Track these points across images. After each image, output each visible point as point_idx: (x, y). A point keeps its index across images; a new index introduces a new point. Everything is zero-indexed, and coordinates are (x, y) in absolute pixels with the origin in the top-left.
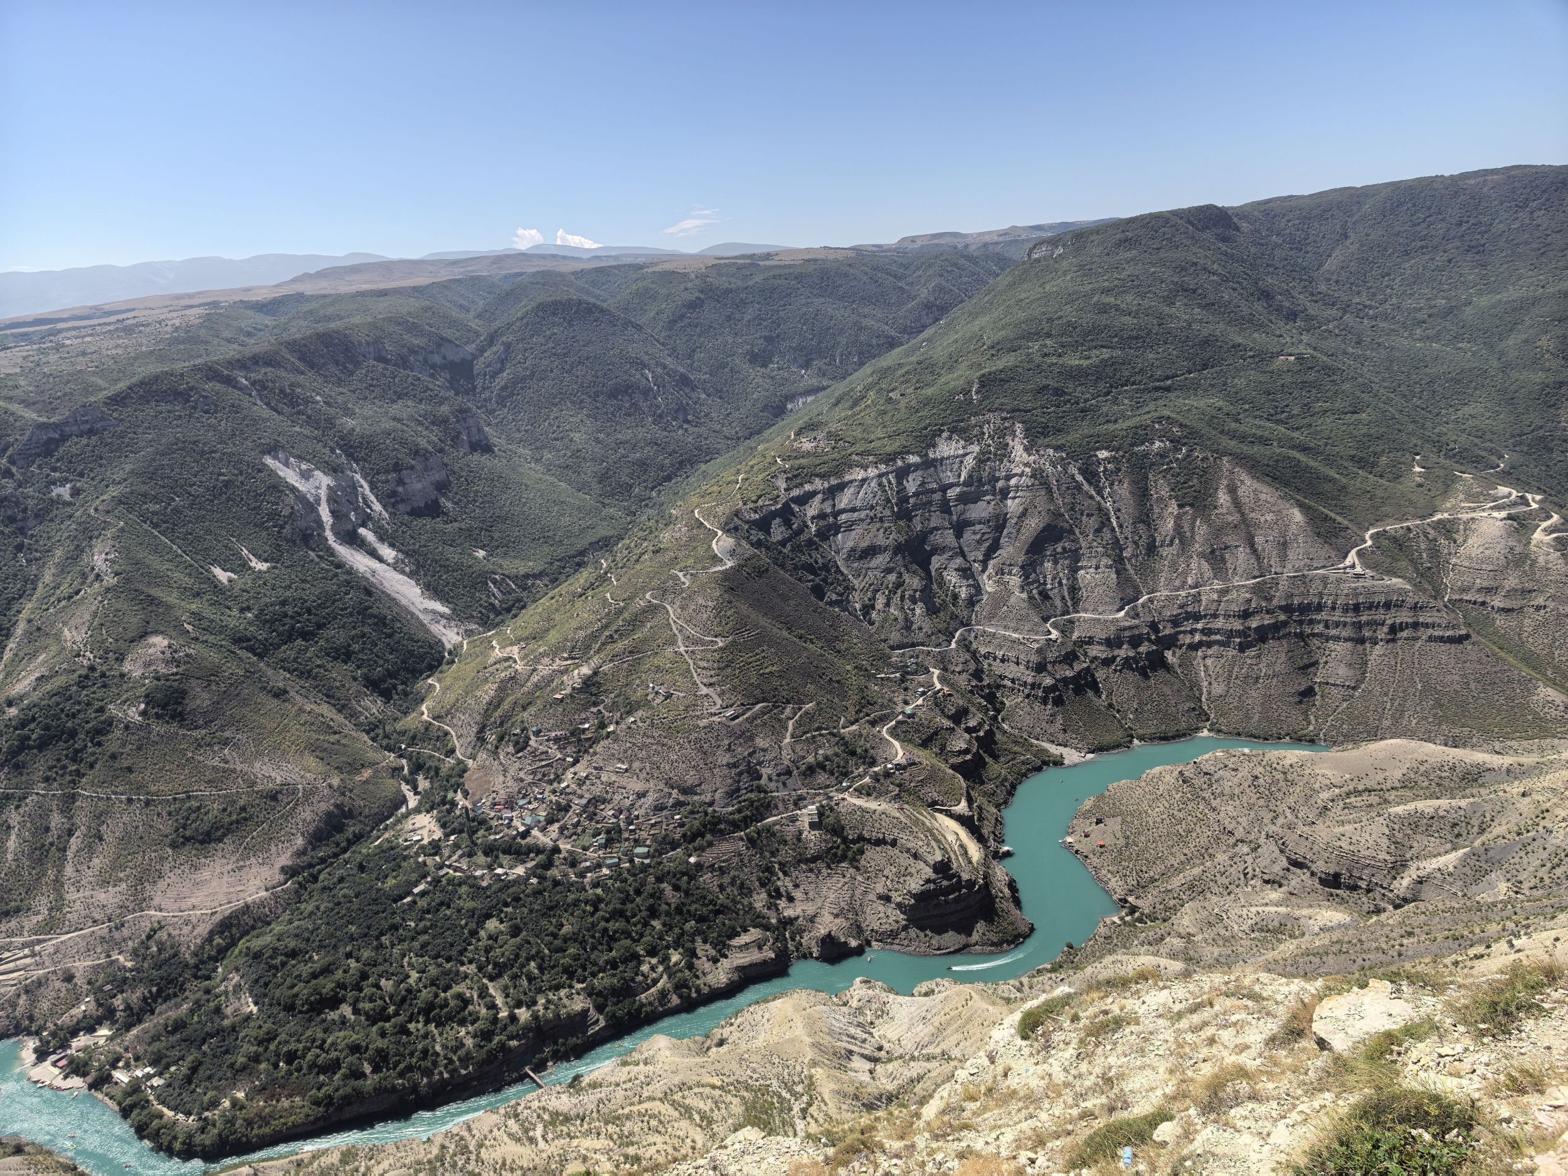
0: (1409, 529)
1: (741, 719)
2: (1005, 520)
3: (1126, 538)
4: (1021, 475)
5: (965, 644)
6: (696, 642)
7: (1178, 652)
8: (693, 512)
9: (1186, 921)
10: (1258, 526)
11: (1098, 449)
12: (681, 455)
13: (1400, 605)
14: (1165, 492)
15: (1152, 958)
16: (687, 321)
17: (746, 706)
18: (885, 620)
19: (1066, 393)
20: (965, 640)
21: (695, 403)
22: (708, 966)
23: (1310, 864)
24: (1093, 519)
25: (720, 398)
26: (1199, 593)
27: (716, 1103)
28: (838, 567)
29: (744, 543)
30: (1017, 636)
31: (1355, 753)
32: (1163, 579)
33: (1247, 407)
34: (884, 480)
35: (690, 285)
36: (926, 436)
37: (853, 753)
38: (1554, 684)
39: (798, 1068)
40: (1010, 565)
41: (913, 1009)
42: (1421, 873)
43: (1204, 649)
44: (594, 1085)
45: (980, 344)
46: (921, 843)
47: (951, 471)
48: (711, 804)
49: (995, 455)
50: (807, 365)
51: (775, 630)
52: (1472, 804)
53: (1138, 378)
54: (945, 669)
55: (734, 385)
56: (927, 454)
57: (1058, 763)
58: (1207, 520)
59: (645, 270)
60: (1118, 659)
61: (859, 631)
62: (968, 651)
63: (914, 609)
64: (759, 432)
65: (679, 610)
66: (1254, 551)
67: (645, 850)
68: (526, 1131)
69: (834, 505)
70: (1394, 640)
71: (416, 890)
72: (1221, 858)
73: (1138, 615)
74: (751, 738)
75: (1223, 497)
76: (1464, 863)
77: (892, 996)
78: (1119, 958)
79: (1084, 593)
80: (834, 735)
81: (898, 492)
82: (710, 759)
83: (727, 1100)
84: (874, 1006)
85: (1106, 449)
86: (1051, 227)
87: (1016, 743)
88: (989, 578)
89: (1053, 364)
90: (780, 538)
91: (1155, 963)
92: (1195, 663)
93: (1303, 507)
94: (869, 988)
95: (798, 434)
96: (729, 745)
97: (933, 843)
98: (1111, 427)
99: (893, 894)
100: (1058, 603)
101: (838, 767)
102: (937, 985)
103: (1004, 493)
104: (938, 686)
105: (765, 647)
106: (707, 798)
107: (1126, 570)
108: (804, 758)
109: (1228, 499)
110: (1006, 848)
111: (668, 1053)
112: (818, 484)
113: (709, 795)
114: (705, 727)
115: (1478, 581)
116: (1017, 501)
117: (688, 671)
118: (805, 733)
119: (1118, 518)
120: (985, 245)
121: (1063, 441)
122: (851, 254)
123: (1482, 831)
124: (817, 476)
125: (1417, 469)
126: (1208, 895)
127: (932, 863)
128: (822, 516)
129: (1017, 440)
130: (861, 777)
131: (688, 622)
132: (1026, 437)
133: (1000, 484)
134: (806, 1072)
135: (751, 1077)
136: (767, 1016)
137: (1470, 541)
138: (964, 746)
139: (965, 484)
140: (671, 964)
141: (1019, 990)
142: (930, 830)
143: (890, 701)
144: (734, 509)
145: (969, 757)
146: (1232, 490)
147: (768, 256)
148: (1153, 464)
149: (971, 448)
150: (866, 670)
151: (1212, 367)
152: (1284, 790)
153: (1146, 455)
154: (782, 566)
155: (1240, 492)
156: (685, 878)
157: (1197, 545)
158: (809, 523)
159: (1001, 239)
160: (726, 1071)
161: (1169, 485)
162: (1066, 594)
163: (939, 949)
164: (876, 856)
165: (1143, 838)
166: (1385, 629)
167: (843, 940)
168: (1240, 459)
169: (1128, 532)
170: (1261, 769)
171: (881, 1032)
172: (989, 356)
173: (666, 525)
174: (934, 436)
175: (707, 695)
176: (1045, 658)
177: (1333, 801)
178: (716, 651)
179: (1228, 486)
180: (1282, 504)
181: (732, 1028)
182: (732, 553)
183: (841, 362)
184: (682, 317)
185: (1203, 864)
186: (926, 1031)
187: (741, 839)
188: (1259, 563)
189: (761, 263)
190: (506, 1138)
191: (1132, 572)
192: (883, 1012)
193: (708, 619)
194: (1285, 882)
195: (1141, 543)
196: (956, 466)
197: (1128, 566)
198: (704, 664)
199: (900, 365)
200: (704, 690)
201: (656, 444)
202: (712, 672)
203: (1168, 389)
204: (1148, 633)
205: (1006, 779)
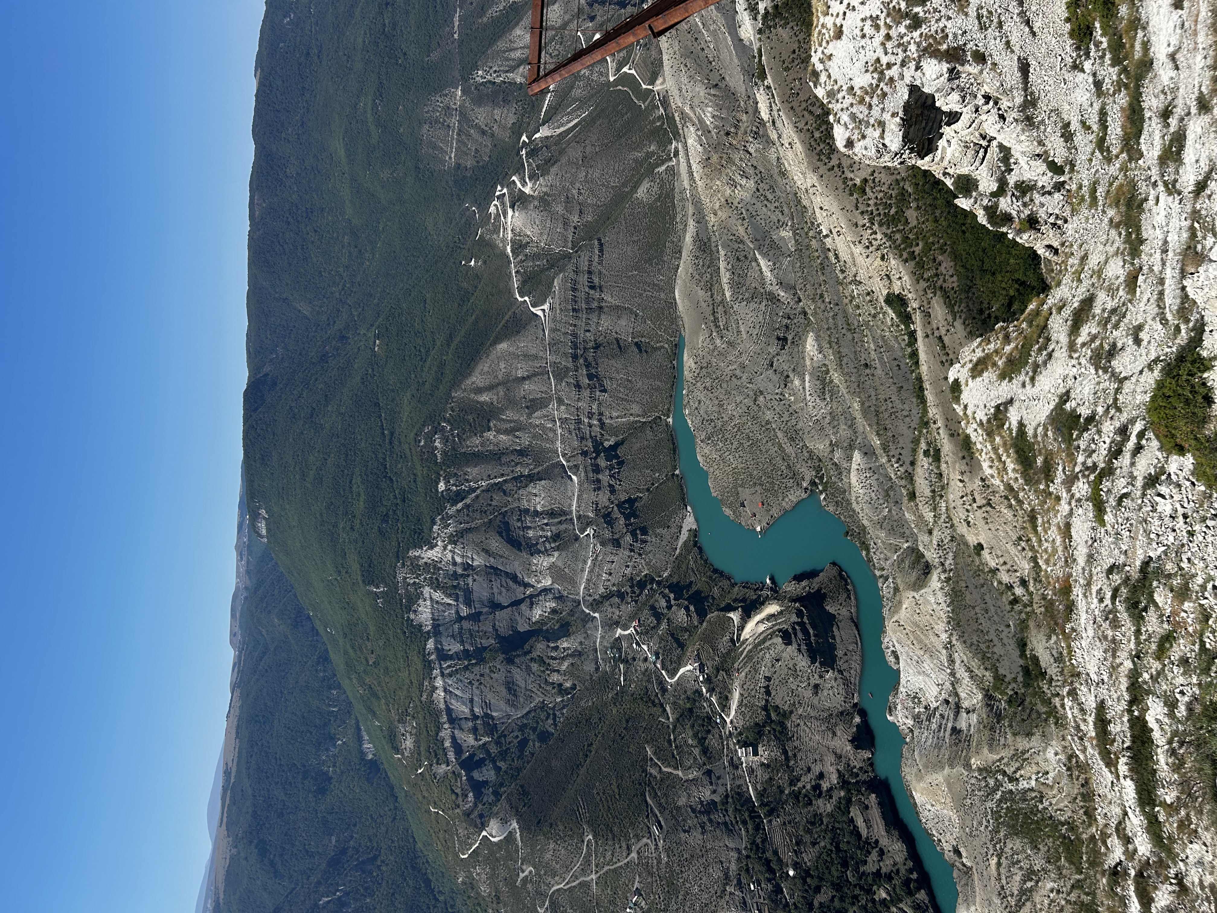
0: (517, 272)
1: (661, 819)
2: (491, 567)
3: (512, 471)
4: (454, 552)
5: (596, 605)
6: (587, 861)
7: (607, 437)
8: (462, 859)
9: (822, 447)
10: (508, 374)
11: (437, 490)
12: (406, 868)
13: (575, 282)
14: (477, 441)
15: (852, 474)
16: (277, 858)
17: (650, 814)
18: (572, 674)
19: (387, 514)
20: (592, 604)
21: (358, 852)
22: (889, 862)
23: (771, 356)
24: (494, 496)
25: (355, 825)
26: (560, 419)
27: (1013, 864)
28: (523, 717)
29: (495, 809)
30: (589, 562)
31: (686, 319)
32: (548, 445)
33: (413, 376)
34: (447, 671)
35: (243, 855)
36: (412, 633)
37: (691, 710)
38: (635, 188)
39: (973, 781)
40: (529, 564)
41: (911, 671)
42: (775, 282)
43: (604, 418)
45: (335, 583)
46: (767, 655)
47: (444, 612)
48: (739, 851)
49: (434, 573)
50: (332, 739)
51: (579, 781)
52: (722, 247)
53: (380, 455)
54: (617, 624)
55: (344, 812)
56: (428, 632)
57: (694, 533)
58: (502, 410)
59: (221, 901)
60: (611, 482)
61: (581, 699)
62: (602, 602)
63: (564, 648)
64: (392, 788)
65: (557, 878)
66: (528, 377)
69: (466, 718)
70: (600, 287)
72: (769, 415)
73: (575, 466)
74: (678, 809)
75: (484, 398)
76: (765, 255)
77: (901, 689)
78: (854, 498)
79: (556, 506)
80: (675, 727)
81: (459, 659)
82: (698, 851)
83: (1010, 853)
84: (911, 704)
85: (438, 484)
86: (241, 516)
87: (679, 567)
88: (539, 582)
89: (361, 523)
90: (493, 772)
91: (856, 472)
92: (615, 425)
93: (496, 341)
95: (397, 750)
96: (685, 831)
97: (767, 644)
98: (419, 479)
99: (812, 681)
100: (563, 527)
101: (703, 726)
102: (888, 648)
103: (467, 567)
104: (632, 630)
105: (595, 792)
106: (734, 855)
107: (539, 472)
108: (695, 759)
109: (486, 394)
110: (768, 581)
112: (445, 733)
113: (732, 854)
114: (668, 856)
115: (558, 230)
116: (475, 557)
118: (673, 756)
119: (496, 477)
120: (248, 572)
121: (428, 518)
122: (237, 693)
123: (742, 242)
124: (437, 734)
125: (472, 263)
126: (798, 427)
127: (784, 646)
128: (474, 730)
129: (423, 555)
130: (711, 704)
131: (568, 868)
133: (460, 571)
136: (929, 807)
137: (529, 233)
138: (683, 611)
139: (457, 600)
140: (888, 898)
141: (886, 579)
142: (756, 646)
143: (644, 674)
144: (462, 818)
145: (692, 608)
146: (479, 391)
147: (227, 773)
148: (454, 449)
149: (427, 595)
150: (617, 694)
151: (378, 399)
152: (714, 369)
153: (444, 453)
154: (519, 770)
155: (481, 385)
156: (808, 880)
157: (522, 419)
158: (481, 743)
159: (244, 558)
161: (471, 437)
162: (556, 520)
163: (857, 644)
164: (780, 695)
165: (755, 472)
166: (592, 292)
167: (855, 729)
168: (455, 384)
169: (507, 470)
170: (699, 384)
171: (933, 700)
172: (347, 576)
173: (473, 888)
174: (412, 625)
175: (638, 853)
176: (609, 540)
177: (722, 337)
178: (596, 842)
179: (475, 394)
180: (493, 356)
182: (504, 821)
183: (335, 706)
184: (272, 864)
185: (774, 429)
187: (770, 822)
188: (538, 374)
189: (232, 781)
191: (540, 468)
192: (915, 697)
193: (566, 849)
194: (786, 373)
195: (517, 461)
196: (441, 608)
197: (536, 471)
199: (346, 653)
200: (634, 855)
201: (393, 894)
202: (617, 846)
203: (392, 434)
204: (591, 459)
205: (711, 577)
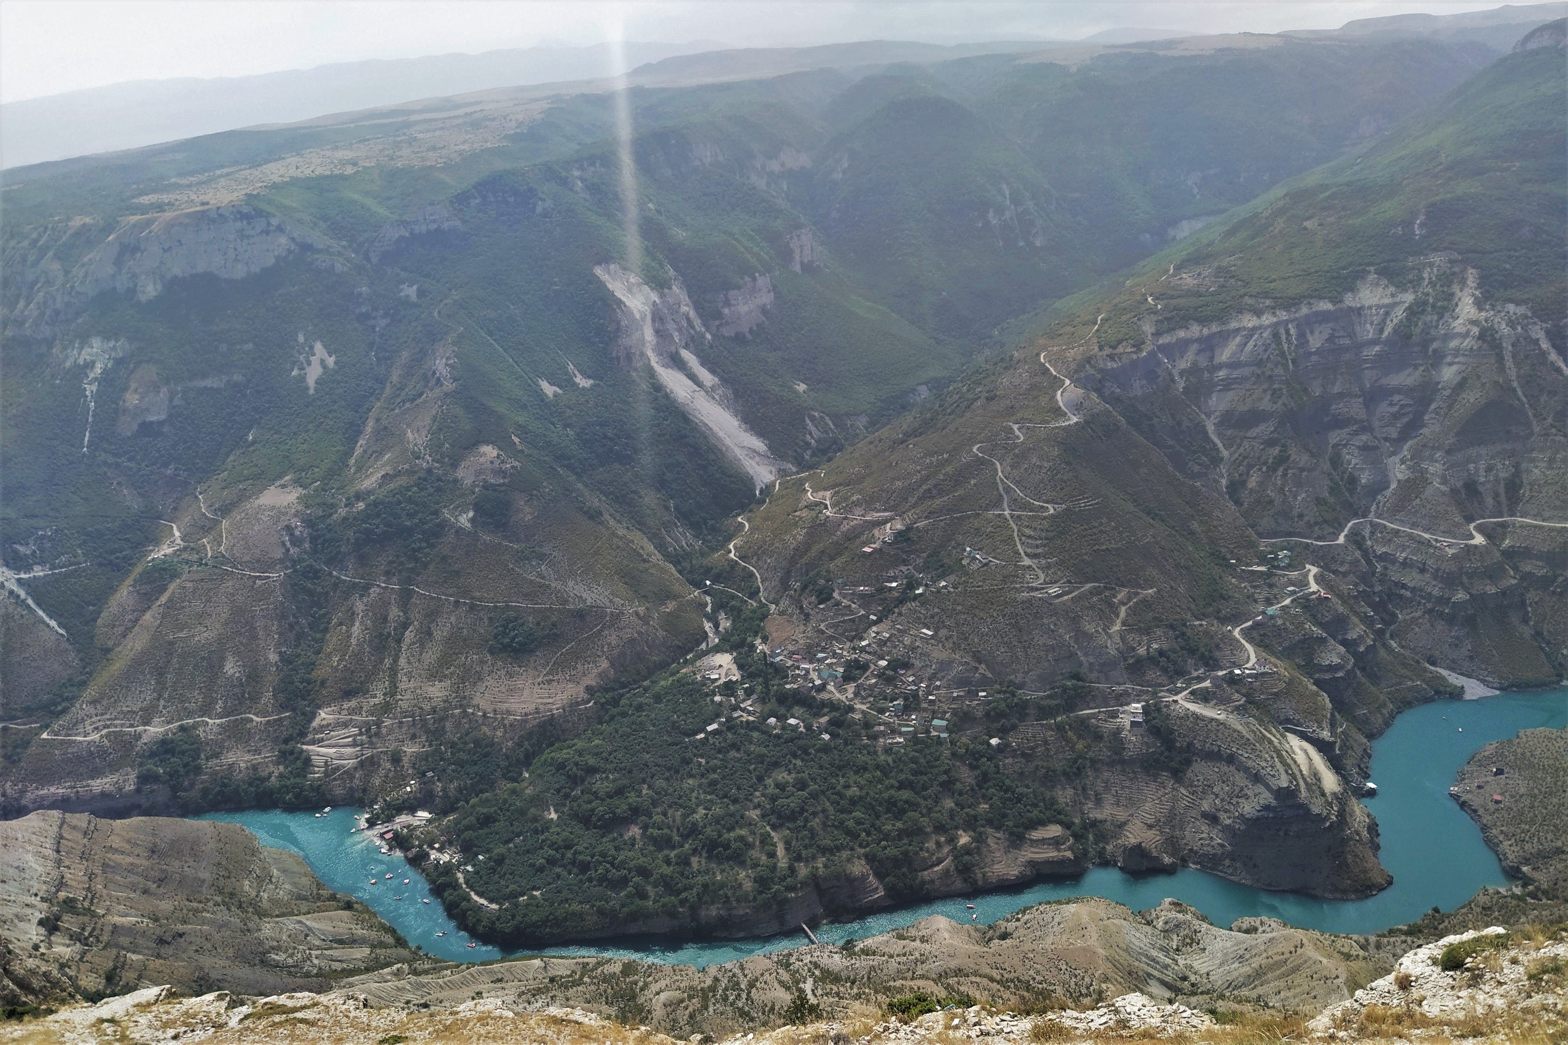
1: (1066, 598)
2: (1434, 392)
4: (1465, 336)
5: (1357, 540)
6: (1024, 507)
8: (1038, 355)
12: (1033, 288)
17: (1072, 585)
20: (1357, 534)
28: (1206, 433)
29: (1094, 396)
34: (1282, 331)
36: (1345, 278)
37: (1194, 652)
40: (1433, 448)
41: (1229, 944)
44: (866, 952)
46: (1264, 765)
47: (1372, 324)
48: (1022, 686)
49: (1434, 307)
50: (1202, 182)
51: (1119, 501)
54: (1326, 568)
56: (1342, 302)
57: (1457, 695)
59: (1018, 62)
62: (1359, 549)
64: (1130, 264)
65: (1009, 468)
67: (944, 723)
68: (797, 982)
69: (1212, 358)
71: (710, 728)
74: (1076, 621)
77: (1205, 925)
79: (1525, 492)
81: (1297, 347)
82: (1025, 638)
84: (1183, 932)
87: (1405, 666)
88: (1403, 462)
94: (1179, 912)
95: (1178, 268)
96: (1049, 624)
97: (1280, 767)
99: (1222, 816)
100: (1489, 501)
101: (1174, 665)
103: (1438, 358)
104: (1314, 587)
108: (1134, 650)
110: (1372, 786)
111: (947, 935)
112: (1196, 331)
114: (1023, 602)
116: (1454, 368)
117: (1011, 537)
118: (1138, 622)
122: (1277, 42)
124: (1196, 320)
127: (1275, 788)
128: (1195, 370)
129: (1467, 291)
130: (1200, 679)
131: (1017, 483)
132: (1479, 286)
133: (1434, 346)
134: (1095, 986)
135: (1034, 979)
138: (1336, 660)
139: (1388, 342)
140: (959, 845)
142: (1277, 751)
143: (1249, 597)
144: (1087, 355)
145: (1340, 674)
147: (1170, 44)
149: (1400, 298)
150: (1224, 559)
156: (984, 760)
158: (1178, 378)
160: (1006, 966)
162: (1502, 491)
164: (1206, 771)
167: (1155, 855)
171: (1188, 961)
174: (1357, 278)
175: (1029, 567)
176: (1461, 569)
178: (1045, 518)
181: (1017, 923)
182: (1078, 407)
186: (1242, 970)
187: (1050, 728)
190: (776, 985)
193: (1041, 482)
196: (1379, 319)
198: (1028, 531)
200: (1027, 562)
202: (1039, 542)
205: (1384, 706)
